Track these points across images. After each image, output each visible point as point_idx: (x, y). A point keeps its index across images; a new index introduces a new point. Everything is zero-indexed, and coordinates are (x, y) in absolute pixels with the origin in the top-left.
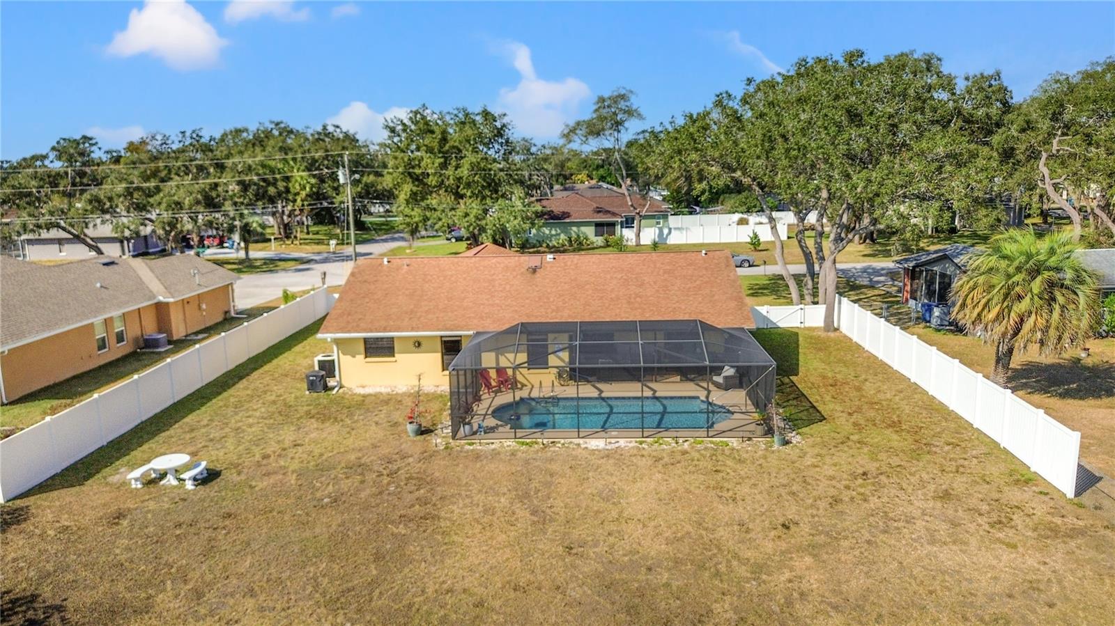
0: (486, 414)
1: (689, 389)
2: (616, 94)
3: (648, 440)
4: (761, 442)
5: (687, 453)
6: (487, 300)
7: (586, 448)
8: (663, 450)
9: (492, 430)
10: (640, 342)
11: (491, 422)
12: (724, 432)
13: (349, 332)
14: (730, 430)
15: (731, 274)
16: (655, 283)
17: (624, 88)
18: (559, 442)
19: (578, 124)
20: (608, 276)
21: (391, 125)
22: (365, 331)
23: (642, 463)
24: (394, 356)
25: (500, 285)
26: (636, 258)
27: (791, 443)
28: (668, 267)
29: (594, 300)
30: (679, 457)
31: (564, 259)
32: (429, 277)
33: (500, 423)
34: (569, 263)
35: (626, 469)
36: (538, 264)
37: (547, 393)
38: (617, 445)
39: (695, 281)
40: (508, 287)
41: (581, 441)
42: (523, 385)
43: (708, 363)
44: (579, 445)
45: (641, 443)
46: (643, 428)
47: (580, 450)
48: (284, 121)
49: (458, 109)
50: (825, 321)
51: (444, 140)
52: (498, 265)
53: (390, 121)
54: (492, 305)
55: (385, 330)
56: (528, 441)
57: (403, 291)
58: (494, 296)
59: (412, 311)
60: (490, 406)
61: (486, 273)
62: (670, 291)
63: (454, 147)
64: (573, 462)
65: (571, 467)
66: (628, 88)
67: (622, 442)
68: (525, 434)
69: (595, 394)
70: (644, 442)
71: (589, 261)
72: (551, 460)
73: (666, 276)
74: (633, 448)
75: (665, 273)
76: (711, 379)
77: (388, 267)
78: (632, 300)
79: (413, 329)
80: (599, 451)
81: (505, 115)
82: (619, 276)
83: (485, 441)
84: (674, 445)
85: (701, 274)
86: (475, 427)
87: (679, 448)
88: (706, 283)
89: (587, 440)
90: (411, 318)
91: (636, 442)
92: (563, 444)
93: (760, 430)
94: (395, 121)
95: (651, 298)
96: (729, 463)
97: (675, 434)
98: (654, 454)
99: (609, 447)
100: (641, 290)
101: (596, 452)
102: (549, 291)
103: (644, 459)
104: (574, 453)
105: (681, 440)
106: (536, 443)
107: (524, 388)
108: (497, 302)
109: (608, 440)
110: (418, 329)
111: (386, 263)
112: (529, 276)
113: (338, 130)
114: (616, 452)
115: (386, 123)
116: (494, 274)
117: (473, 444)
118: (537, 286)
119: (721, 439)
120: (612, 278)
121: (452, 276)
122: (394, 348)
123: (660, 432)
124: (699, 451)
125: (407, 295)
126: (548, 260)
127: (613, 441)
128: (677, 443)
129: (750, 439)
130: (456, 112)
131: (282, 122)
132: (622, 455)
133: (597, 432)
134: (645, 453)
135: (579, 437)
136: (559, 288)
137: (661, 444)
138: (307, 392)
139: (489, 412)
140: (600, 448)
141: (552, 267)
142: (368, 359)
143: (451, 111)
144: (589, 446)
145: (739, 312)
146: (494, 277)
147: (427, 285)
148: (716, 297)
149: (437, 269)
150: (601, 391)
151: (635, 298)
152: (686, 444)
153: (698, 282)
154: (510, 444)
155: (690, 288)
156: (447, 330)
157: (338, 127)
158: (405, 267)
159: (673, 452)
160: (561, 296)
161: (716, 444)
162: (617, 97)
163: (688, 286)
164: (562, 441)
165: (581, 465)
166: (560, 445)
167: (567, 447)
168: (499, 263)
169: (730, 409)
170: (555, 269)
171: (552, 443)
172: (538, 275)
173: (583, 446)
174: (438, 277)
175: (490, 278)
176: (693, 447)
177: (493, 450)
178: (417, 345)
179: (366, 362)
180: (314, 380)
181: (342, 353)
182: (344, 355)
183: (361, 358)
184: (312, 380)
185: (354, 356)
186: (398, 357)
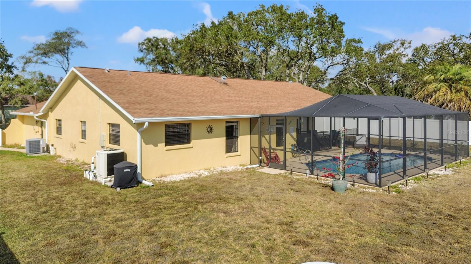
24: (191, 143)
111: (106, 72)
138: (119, 189)
142: (169, 147)
158: (129, 75)
178: (209, 130)
179: (166, 150)
180: (128, 172)
181: (144, 142)
182: (146, 144)
183: (162, 145)
184: (126, 172)
185: (156, 145)
186: (193, 143)
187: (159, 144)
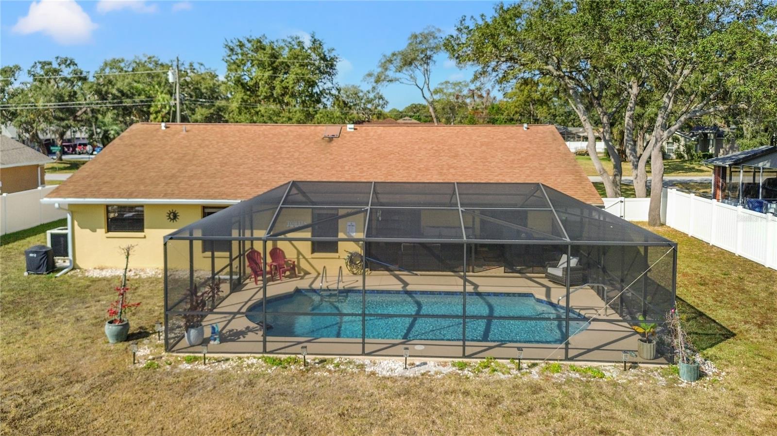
0: (239, 312)
1: (516, 284)
2: (426, 32)
3: (472, 361)
4: (657, 370)
5: (540, 389)
6: (269, 166)
7: (373, 373)
8: (500, 382)
9: (235, 336)
10: (460, 209)
11: (241, 323)
12: (589, 351)
13: (85, 196)
14: (598, 348)
15: (561, 148)
16: (471, 154)
17: (433, 27)
18: (332, 361)
19: (394, 55)
20: (417, 147)
21: (230, 44)
22: (105, 196)
23: (469, 407)
24: (143, 232)
25: (288, 152)
26: (448, 131)
27: (706, 375)
28: (486, 140)
29: (399, 170)
30: (529, 399)
31: (365, 130)
32: (207, 143)
33: (252, 325)
34: (372, 134)
35: (438, 421)
36: (337, 133)
37: (331, 283)
38: (423, 369)
39: (519, 154)
40: (296, 155)
41: (366, 360)
42: (307, 273)
43: (568, 240)
44: (362, 367)
45: (462, 367)
46: (464, 340)
47: (363, 379)
48: (156, 56)
49: (292, 38)
50: (649, 215)
51: (274, 56)
52: (290, 133)
53: (229, 41)
54: (273, 172)
55: (130, 196)
56: (283, 357)
57: (173, 155)
58: (278, 163)
59: (173, 176)
60: (250, 300)
61: (275, 140)
62: (490, 163)
63: (283, 63)
64: (347, 404)
65: (341, 415)
66: (437, 27)
67: (432, 365)
68: (283, 345)
69: (399, 287)
70: (466, 365)
71: (395, 133)
72: (310, 397)
73: (484, 148)
74: (449, 375)
75: (482, 145)
76: (545, 272)
77: (164, 132)
78: (445, 171)
79: (165, 196)
80: (394, 380)
81: (333, 50)
82: (429, 147)
83: (216, 356)
84: (515, 372)
85: (525, 147)
86: (208, 332)
87: (525, 379)
88: (534, 155)
89: (377, 359)
90: (167, 184)
91: (454, 365)
92: (338, 365)
93: (648, 349)
94: (234, 41)
95: (468, 170)
96: (618, 412)
97: (515, 353)
98: (485, 389)
99: (410, 373)
100: (455, 161)
101: (389, 384)
102: (345, 159)
103: (469, 399)
104: (351, 383)
105: (525, 364)
106: (296, 362)
107: (307, 276)
108: (280, 168)
109: (410, 360)
110: (172, 196)
111: (163, 128)
112: (324, 144)
113: (202, 67)
114: (422, 383)
115: (226, 43)
116: (284, 141)
117: (196, 359)
118: (331, 154)
119: (589, 364)
120: (420, 149)
121: (233, 142)
122: (143, 219)
123: (490, 348)
124: (559, 386)
125: (174, 160)
126: (348, 130)
127: (417, 361)
128: (520, 369)
129: (634, 365)
130: (290, 40)
131: (154, 57)
132: (431, 390)
133: (394, 345)
134: (468, 387)
135: (364, 354)
136: (358, 157)
137: (494, 370)
138: (26, 274)
139: (244, 310)
140: (396, 374)
141: (351, 137)
142: (111, 234)
143: (286, 38)
144: (378, 369)
145: (579, 187)
146: (282, 144)
147: (202, 150)
148: (547, 170)
149: (219, 135)
150: (406, 284)
151: (448, 170)
152: (534, 370)
153: (523, 155)
154: (253, 360)
155: (513, 160)
156: (208, 197)
157: (202, 65)
158: (184, 132)
159: (516, 387)
160: (358, 165)
161: (584, 372)
162: (428, 34)
163: (511, 158)
164: (337, 359)
165: (359, 409)
166: (331, 367)
167: (342, 371)
168: (291, 131)
169: (583, 313)
170: (355, 138)
171: (322, 361)
172: (334, 143)
173: (368, 370)
174: (218, 142)
175: (278, 145)
176: (547, 379)
177: (222, 373)
178: (172, 217)
179: (107, 237)
180: (33, 257)
181: (79, 225)
182: (82, 228)
183: (101, 232)
184: (32, 257)
185: (94, 230)
186: (147, 231)
187: (98, 230)
